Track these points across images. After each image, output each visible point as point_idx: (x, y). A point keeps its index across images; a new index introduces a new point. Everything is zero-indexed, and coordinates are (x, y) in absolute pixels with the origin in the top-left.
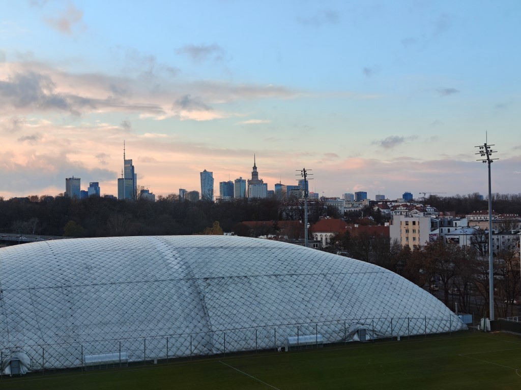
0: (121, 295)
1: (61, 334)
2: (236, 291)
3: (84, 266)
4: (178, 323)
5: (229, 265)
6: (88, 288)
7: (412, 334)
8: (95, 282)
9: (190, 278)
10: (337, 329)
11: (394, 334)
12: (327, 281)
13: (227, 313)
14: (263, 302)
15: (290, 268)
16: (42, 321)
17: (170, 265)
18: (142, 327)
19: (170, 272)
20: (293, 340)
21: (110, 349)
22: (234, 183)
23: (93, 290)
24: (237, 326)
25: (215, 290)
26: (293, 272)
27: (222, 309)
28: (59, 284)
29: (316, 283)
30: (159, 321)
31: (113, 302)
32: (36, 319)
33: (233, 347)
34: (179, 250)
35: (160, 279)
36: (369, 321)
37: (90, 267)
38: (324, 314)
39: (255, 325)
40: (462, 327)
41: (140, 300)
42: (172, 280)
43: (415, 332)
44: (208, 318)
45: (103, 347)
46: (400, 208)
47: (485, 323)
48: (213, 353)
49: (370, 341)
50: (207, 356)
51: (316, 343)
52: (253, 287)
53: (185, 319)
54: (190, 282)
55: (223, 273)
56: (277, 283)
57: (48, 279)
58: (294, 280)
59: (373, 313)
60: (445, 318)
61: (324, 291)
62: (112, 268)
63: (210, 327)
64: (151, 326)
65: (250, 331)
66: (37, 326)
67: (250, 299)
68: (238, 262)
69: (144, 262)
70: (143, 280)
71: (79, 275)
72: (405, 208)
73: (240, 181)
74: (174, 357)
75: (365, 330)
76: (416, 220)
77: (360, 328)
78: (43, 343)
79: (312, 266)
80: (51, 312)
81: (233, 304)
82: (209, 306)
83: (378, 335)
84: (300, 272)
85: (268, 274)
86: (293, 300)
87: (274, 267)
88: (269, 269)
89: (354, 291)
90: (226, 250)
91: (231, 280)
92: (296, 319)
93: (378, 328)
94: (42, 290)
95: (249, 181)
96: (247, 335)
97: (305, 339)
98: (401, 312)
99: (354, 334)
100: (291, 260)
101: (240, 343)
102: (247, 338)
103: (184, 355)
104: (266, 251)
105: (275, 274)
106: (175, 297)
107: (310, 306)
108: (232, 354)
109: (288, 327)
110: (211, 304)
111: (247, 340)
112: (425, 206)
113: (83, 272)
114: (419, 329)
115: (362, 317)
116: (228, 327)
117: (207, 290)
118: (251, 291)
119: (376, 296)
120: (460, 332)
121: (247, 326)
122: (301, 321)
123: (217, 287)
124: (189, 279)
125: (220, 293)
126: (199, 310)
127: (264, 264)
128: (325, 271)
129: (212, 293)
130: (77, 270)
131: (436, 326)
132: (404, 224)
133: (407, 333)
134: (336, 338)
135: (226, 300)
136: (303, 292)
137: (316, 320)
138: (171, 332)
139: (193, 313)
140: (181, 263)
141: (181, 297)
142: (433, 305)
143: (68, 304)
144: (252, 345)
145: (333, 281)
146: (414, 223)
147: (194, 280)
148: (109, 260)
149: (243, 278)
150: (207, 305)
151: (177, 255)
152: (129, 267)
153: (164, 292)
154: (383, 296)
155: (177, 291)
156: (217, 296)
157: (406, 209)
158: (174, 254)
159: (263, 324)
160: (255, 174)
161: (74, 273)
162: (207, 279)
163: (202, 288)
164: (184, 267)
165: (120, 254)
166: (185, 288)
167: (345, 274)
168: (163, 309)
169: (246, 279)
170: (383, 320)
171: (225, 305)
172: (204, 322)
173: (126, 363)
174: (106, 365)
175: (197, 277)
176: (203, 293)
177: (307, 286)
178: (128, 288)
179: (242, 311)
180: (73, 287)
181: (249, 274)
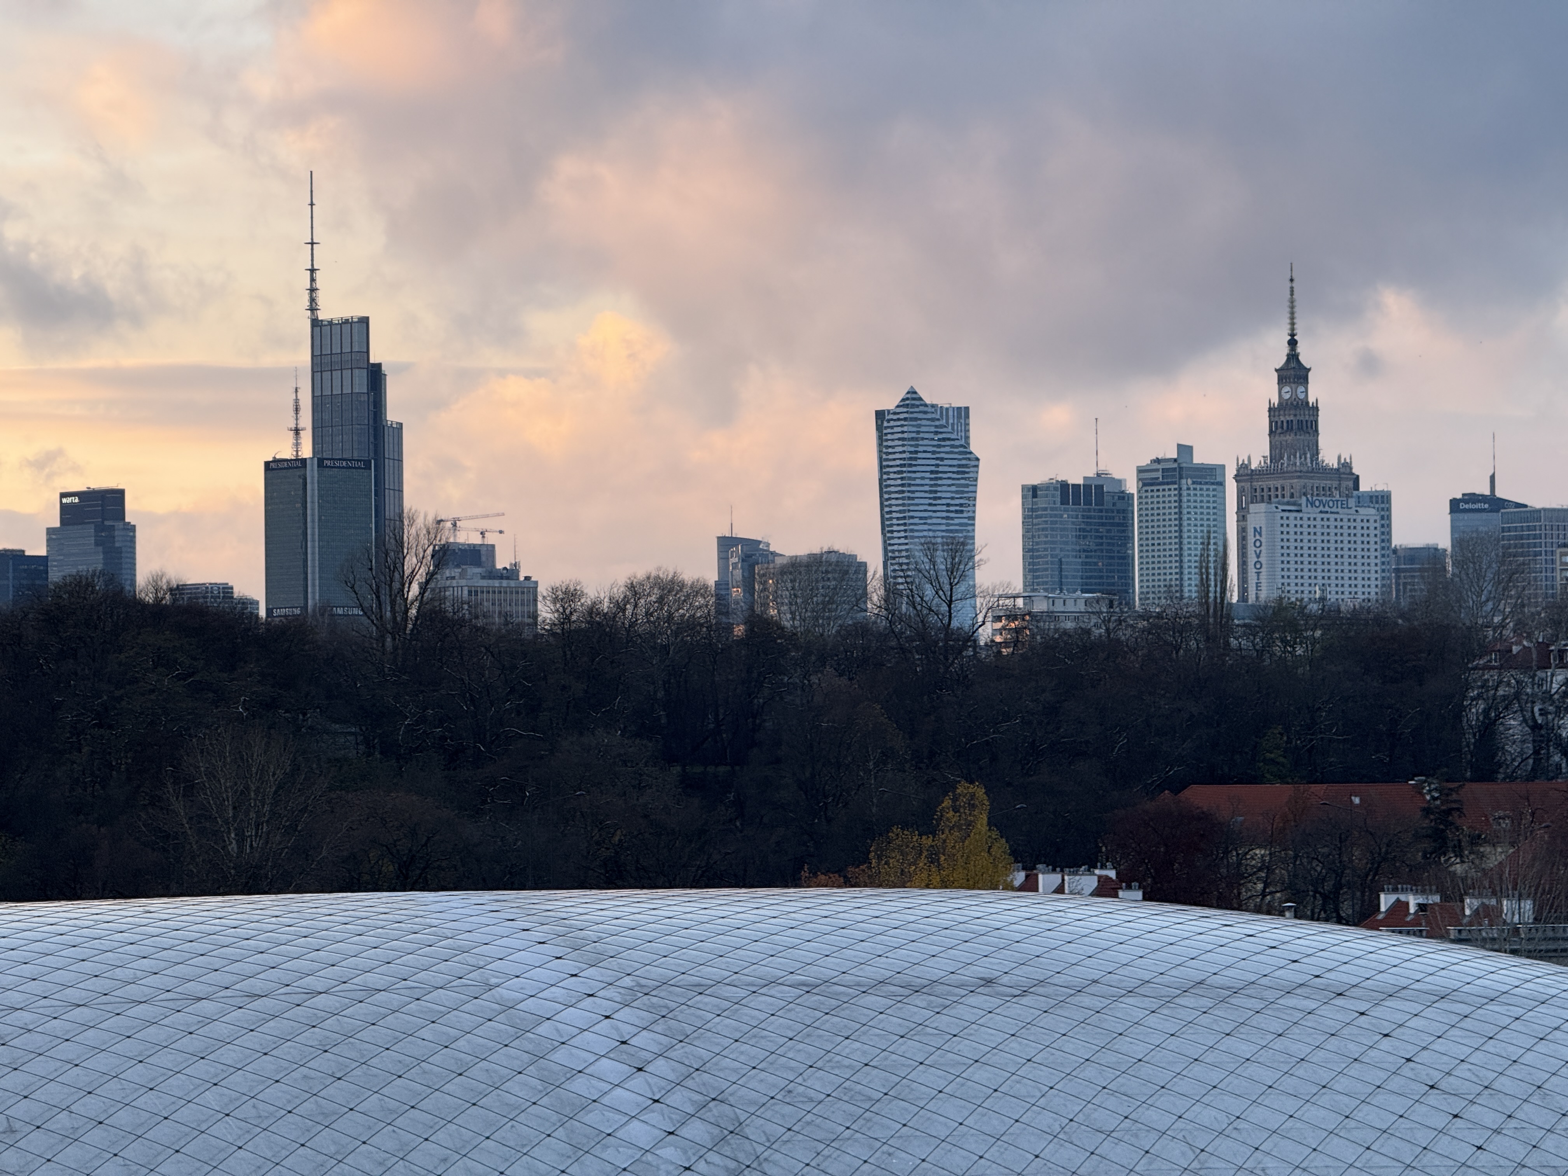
5: (1045, 1120)
17: (595, 1117)
22: (1132, 487)
34: (667, 999)
62: (165, 1132)
68: (1111, 1103)
69: (396, 1089)
73: (1179, 475)
95: (1244, 474)
100: (1523, 1090)
104: (1331, 1015)
127: (1312, 1113)
140: (680, 1098)
152: (289, 1127)
158: (627, 1031)
160: (1294, 420)
164: (696, 1130)
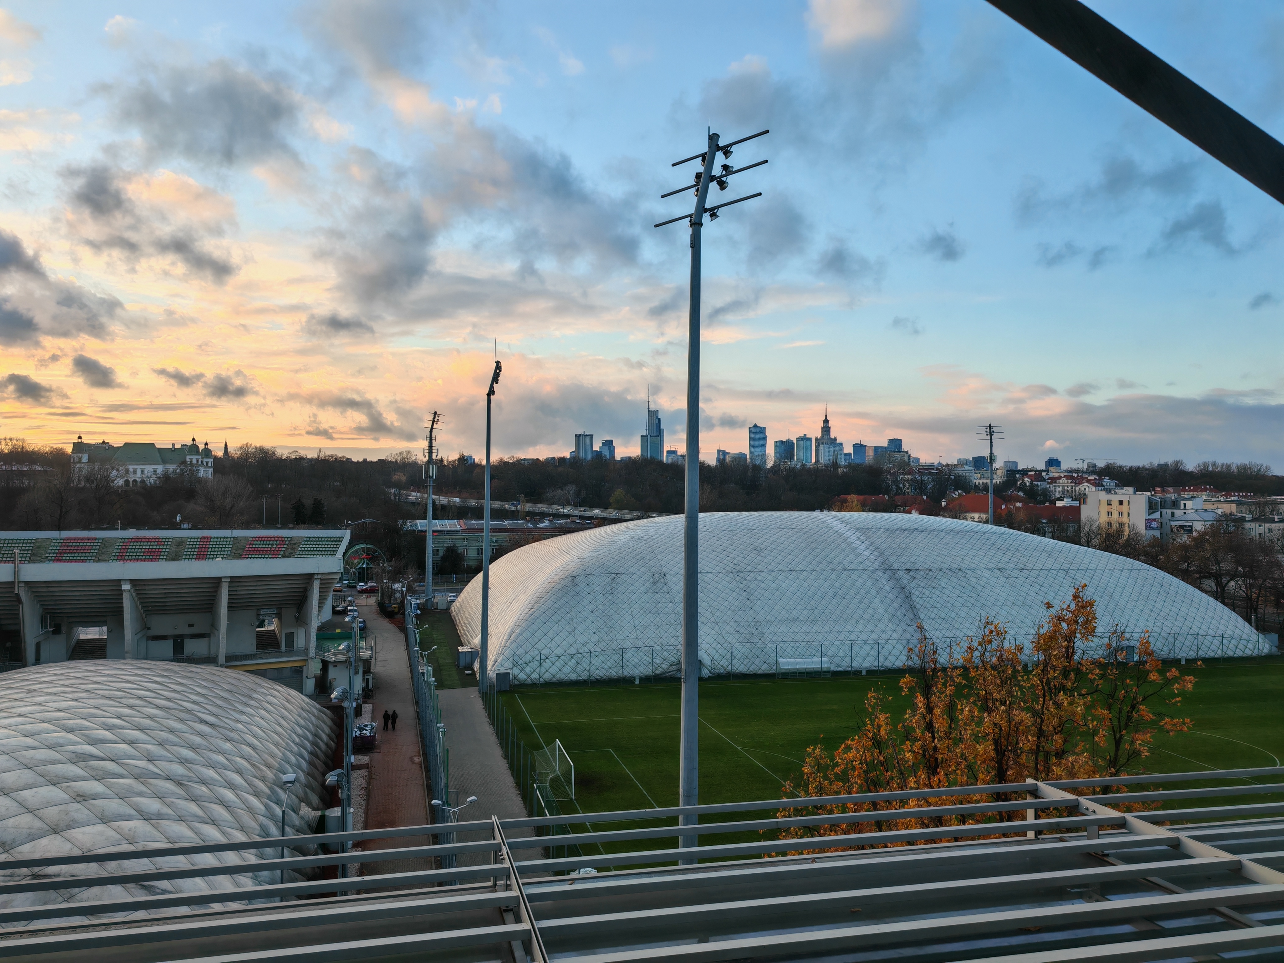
0: (805, 585)
1: (742, 630)
2: (951, 588)
3: (752, 547)
4: (881, 626)
5: (934, 553)
6: (763, 574)
8: (770, 567)
9: (888, 569)
12: (1071, 580)
13: (943, 615)
14: (989, 604)
15: (1016, 560)
16: (718, 613)
18: (837, 628)
19: (860, 559)
21: (803, 653)
22: (795, 442)
23: (770, 578)
24: (959, 633)
25: (922, 585)
26: (1022, 566)
27: (936, 611)
28: (728, 568)
29: (1056, 581)
30: (857, 622)
31: (798, 594)
35: (849, 568)
36: (1136, 636)
37: (759, 549)
40: (1270, 650)
41: (830, 593)
42: (865, 570)
44: (919, 621)
45: (793, 649)
52: (973, 584)
53: (890, 620)
54: (889, 572)
55: (929, 563)
56: (1003, 579)
57: (714, 562)
58: (1026, 576)
63: (923, 633)
64: (849, 627)
66: (712, 619)
67: (972, 601)
68: (945, 550)
69: (823, 545)
70: (829, 568)
71: (748, 558)
73: (804, 440)
75: (1132, 647)
76: (1125, 499)
77: (1125, 645)
78: (722, 641)
79: (1046, 558)
80: (727, 603)
81: (949, 605)
82: (918, 606)
84: (1031, 566)
85: (990, 568)
86: (1029, 603)
87: (994, 559)
88: (988, 560)
89: (1111, 594)
90: (925, 534)
91: (941, 573)
93: (1150, 645)
94: (710, 575)
95: (817, 439)
98: (1181, 625)
99: (1117, 653)
100: (1014, 550)
103: (894, 666)
105: (998, 567)
106: (873, 592)
109: (1026, 638)
110: (921, 603)
113: (752, 555)
115: (1126, 631)
116: (947, 635)
117: (912, 585)
118: (970, 588)
120: (1269, 657)
123: (925, 581)
124: (886, 570)
125: (930, 589)
126: (907, 610)
127: (980, 553)
128: (1066, 566)
129: (920, 589)
130: (745, 552)
132: (1103, 503)
135: (939, 598)
136: (1040, 592)
138: (874, 636)
139: (899, 613)
140: (871, 547)
141: (881, 592)
143: (745, 594)
145: (1080, 579)
146: (1121, 503)
147: (894, 571)
148: (779, 541)
149: (957, 571)
150: (915, 604)
152: (807, 550)
153: (858, 584)
154: (1153, 603)
155: (874, 584)
156: (927, 592)
157: (1071, 482)
158: (858, 536)
160: (826, 429)
161: (742, 555)
162: (909, 570)
163: (905, 582)
164: (876, 553)
165: (790, 534)
166: (884, 581)
167: (1095, 571)
168: (861, 606)
169: (960, 573)
170: (1156, 635)
171: (939, 605)
172: (915, 626)
173: (828, 672)
174: (804, 673)
175: (896, 567)
176: (907, 588)
177: (1044, 584)
178: (812, 577)
179: (963, 614)
180: (746, 573)
181: (964, 566)
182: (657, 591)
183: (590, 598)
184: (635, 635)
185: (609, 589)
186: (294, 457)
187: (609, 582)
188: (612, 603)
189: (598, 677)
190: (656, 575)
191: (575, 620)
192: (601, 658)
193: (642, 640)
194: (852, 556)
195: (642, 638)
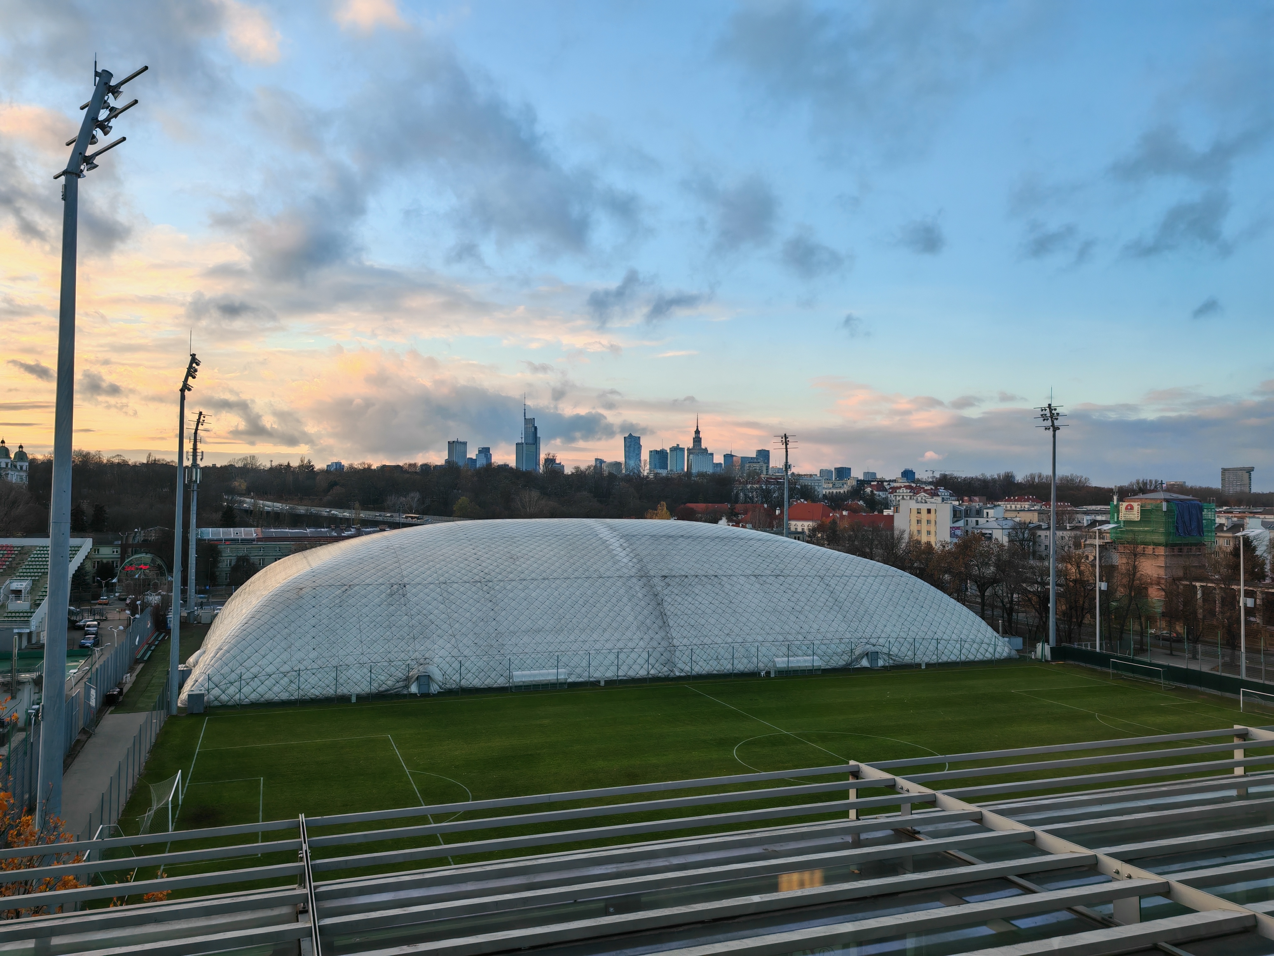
0: (556, 594)
1: (480, 642)
2: (704, 595)
3: (508, 555)
5: (694, 560)
6: (513, 583)
7: (940, 661)
8: (522, 576)
9: (644, 576)
10: (839, 650)
11: (917, 660)
12: (824, 586)
13: (693, 622)
14: (740, 611)
15: (775, 567)
16: (457, 626)
17: (617, 558)
18: (583, 637)
19: (617, 566)
20: (781, 662)
21: (543, 664)
22: (668, 451)
23: (520, 587)
24: (707, 640)
26: (778, 572)
27: (686, 618)
28: (477, 578)
29: (810, 588)
30: (605, 630)
31: (547, 603)
32: (449, 623)
33: (702, 667)
34: (628, 537)
35: (604, 575)
36: (881, 641)
37: (515, 557)
38: (822, 630)
39: (730, 640)
40: (1009, 653)
41: (581, 602)
42: (621, 577)
43: (944, 659)
44: (668, 628)
45: (534, 661)
46: (901, 491)
47: (1043, 650)
48: (675, 674)
49: (884, 667)
50: (667, 679)
51: (812, 668)
52: (727, 590)
53: (638, 628)
54: (644, 580)
55: (686, 570)
56: (758, 586)
57: (463, 571)
58: (781, 582)
59: (888, 630)
60: (986, 640)
61: (821, 599)
62: (544, 559)
63: (670, 641)
64: (595, 636)
65: (723, 648)
66: (450, 632)
67: (724, 607)
68: (705, 557)
69: (583, 552)
70: (584, 576)
71: (501, 567)
72: (908, 491)
73: (677, 449)
74: (625, 678)
75: (878, 652)
76: (932, 507)
77: (870, 650)
78: (459, 654)
79: (805, 564)
80: (468, 614)
81: (700, 612)
82: (669, 613)
83: (894, 660)
84: (788, 572)
85: (746, 574)
86: (780, 609)
87: (753, 565)
88: (746, 566)
89: (862, 600)
90: (689, 540)
91: (697, 580)
92: (785, 635)
93: (895, 650)
94: (455, 585)
95: (688, 449)
96: (719, 654)
97: (798, 661)
98: (926, 630)
99: (863, 658)
100: (775, 556)
101: (711, 663)
102: (720, 657)
103: (638, 675)
104: (741, 543)
105: (755, 574)
106: (625, 600)
107: (802, 617)
108: (700, 677)
109: (773, 645)
110: (672, 610)
111: (720, 660)
112: (936, 489)
113: (506, 563)
114: (951, 654)
115: (873, 636)
116: (694, 642)
117: (665, 592)
118: (723, 595)
119: (892, 608)
120: (1008, 660)
121: (719, 641)
122: (790, 638)
123: (679, 588)
124: (642, 577)
125: (683, 596)
126: (657, 618)
127: (739, 559)
128: (822, 573)
129: (673, 596)
130: (499, 561)
131: (973, 650)
132: (914, 512)
133: (934, 659)
134: (839, 662)
135: (691, 605)
136: (793, 599)
137: (810, 637)
138: (620, 645)
139: (648, 621)
140: (631, 555)
141: (633, 600)
142: (969, 622)
143: (490, 604)
144: (726, 666)
145: (834, 586)
146: (929, 511)
147: (649, 578)
148: (538, 548)
149: (712, 578)
150: (666, 611)
151: (624, 545)
152: (565, 558)
153: (611, 592)
154: (902, 609)
155: (627, 592)
156: (679, 599)
157: (910, 492)
158: (622, 543)
159: (740, 640)
160: (697, 440)
161: (495, 564)
162: (665, 577)
163: (659, 589)
165: (552, 541)
166: (637, 588)
167: (850, 577)
168: (610, 614)
169: (716, 580)
170: (902, 640)
171: (690, 612)
172: (663, 634)
173: (565, 683)
174: (539, 685)
175: (653, 574)
176: (660, 595)
177: (798, 591)
178: (564, 585)
179: (713, 621)
180: (495, 582)
181: (720, 572)
182: (393, 603)
183: (314, 611)
184: (361, 650)
185: (337, 601)
186: (117, 461)
187: (340, 594)
188: (338, 616)
189: (313, 696)
190: (395, 587)
191: (293, 635)
192: (319, 675)
193: (367, 655)
194: (610, 564)
195: (369, 653)
